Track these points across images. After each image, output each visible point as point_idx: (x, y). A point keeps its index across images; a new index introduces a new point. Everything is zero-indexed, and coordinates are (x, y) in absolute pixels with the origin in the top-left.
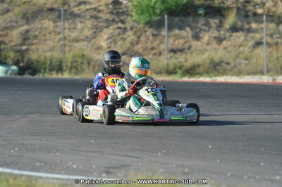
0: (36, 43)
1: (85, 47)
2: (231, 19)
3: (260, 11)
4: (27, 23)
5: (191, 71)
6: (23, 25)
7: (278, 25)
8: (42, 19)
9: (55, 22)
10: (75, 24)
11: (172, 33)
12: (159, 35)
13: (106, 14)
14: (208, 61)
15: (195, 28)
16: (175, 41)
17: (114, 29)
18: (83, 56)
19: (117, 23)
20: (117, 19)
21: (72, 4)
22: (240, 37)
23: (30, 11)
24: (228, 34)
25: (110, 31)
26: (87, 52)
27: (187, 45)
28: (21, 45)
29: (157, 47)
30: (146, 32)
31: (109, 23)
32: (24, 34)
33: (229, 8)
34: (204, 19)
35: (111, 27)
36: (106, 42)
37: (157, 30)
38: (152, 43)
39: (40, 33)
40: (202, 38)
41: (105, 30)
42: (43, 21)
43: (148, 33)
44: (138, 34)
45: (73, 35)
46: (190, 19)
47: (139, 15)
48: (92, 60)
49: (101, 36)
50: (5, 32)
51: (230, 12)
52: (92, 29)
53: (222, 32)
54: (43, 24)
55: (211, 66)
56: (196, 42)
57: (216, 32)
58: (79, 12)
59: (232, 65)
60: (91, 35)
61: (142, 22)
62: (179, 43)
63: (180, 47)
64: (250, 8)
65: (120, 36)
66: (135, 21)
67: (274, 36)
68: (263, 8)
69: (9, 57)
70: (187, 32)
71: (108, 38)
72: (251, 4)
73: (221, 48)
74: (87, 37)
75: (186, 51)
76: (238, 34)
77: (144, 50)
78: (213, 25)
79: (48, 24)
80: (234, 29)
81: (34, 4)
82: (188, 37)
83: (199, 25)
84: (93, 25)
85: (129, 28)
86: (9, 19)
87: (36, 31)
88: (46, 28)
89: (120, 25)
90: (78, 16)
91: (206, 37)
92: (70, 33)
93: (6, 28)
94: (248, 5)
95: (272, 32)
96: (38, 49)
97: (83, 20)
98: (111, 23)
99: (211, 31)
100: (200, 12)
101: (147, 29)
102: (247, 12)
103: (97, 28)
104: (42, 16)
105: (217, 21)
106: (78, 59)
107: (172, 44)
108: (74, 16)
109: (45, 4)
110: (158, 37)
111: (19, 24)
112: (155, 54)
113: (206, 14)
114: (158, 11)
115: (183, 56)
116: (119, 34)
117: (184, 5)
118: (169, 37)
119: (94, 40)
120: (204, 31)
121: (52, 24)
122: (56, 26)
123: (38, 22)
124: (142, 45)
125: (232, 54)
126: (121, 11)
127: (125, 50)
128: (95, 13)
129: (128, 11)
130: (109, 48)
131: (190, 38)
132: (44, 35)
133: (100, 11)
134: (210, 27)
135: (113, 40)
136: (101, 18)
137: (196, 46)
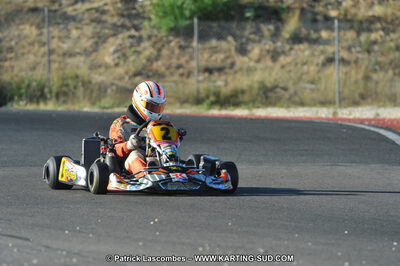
0: (11, 59)
1: (81, 65)
2: (292, 24)
3: (333, 13)
5: (232, 100)
7: (359, 34)
8: (19, 24)
9: (39, 27)
10: (68, 30)
11: (207, 45)
12: (188, 47)
13: (112, 16)
14: (256, 86)
15: (242, 37)
16: (211, 56)
17: (123, 39)
18: (77, 77)
19: (128, 29)
20: (128, 23)
21: (64, 2)
22: (303, 51)
23: (3, 12)
24: (287, 47)
25: (119, 41)
26: (83, 71)
27: (229, 61)
29: (185, 64)
30: (169, 42)
31: (117, 29)
33: (289, 9)
34: (254, 24)
35: (121, 36)
36: (112, 57)
37: (185, 40)
38: (178, 59)
39: (16, 43)
40: (250, 52)
41: (111, 40)
42: (21, 27)
43: (173, 44)
44: (159, 45)
45: (65, 46)
46: (234, 25)
47: (161, 18)
48: (90, 82)
49: (104, 48)
51: (291, 14)
52: (93, 37)
53: (279, 44)
54: (22, 30)
55: (261, 93)
56: (241, 58)
57: (271, 43)
58: (74, 13)
59: (292, 90)
60: (91, 46)
61: (165, 28)
62: (218, 59)
63: (219, 64)
64: (319, 8)
65: (133, 49)
66: (154, 27)
67: (353, 50)
68: (338, 9)
70: (231, 43)
71: (115, 52)
72: (322, 4)
73: (277, 66)
74: (85, 50)
75: (227, 70)
76: (302, 46)
77: (168, 68)
78: (266, 33)
79: (29, 30)
80: (296, 39)
81: (10, 2)
82: (230, 50)
83: (247, 33)
84: (93, 33)
85: (145, 37)
87: (11, 40)
88: (26, 37)
89: (133, 32)
90: (73, 19)
91: (256, 51)
92: (60, 44)
94: (316, 4)
95: (350, 42)
96: (12, 67)
97: (79, 25)
98: (120, 29)
99: (264, 42)
100: (248, 14)
101: (171, 38)
102: (315, 14)
103: (99, 37)
104: (21, 19)
105: (271, 27)
106: (70, 82)
107: (207, 61)
108: (67, 19)
109: (25, 2)
110: (187, 50)
112: (182, 75)
114: (187, 13)
115: (223, 77)
116: (131, 46)
117: (225, 4)
118: (204, 49)
119: (94, 54)
120: (254, 41)
121: (34, 31)
122: (41, 34)
123: (14, 27)
124: (164, 61)
125: (292, 75)
126: (134, 12)
127: (140, 68)
128: (97, 15)
129: (144, 12)
130: (117, 65)
131: (233, 52)
132: (23, 47)
133: (104, 12)
134: (262, 36)
135: (122, 54)
136: (105, 22)
137: (241, 62)
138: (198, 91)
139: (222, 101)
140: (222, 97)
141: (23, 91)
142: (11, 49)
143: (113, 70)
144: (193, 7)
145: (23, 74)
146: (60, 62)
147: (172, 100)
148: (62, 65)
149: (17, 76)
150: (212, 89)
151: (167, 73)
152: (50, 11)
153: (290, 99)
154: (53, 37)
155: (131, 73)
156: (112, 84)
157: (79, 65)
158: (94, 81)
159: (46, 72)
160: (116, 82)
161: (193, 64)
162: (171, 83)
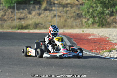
2: (44, 5)
3: (56, 2)
5: (26, 27)
7: (63, 8)
11: (19, 11)
12: (14, 12)
14: (33, 23)
15: (29, 9)
16: (20, 15)
22: (47, 13)
24: (43, 12)
27: (26, 16)
29: (13, 17)
34: (33, 5)
37: (13, 10)
38: (11, 15)
40: (32, 13)
43: (9, 11)
44: (5, 11)
46: (27, 5)
47: (6, 3)
51: (44, 2)
53: (40, 11)
55: (35, 25)
56: (29, 15)
57: (38, 11)
59: (44, 25)
61: (7, 6)
63: (23, 17)
66: (4, 6)
67: (62, 13)
68: (58, 1)
70: (26, 11)
73: (40, 17)
75: (25, 19)
77: (8, 18)
78: (37, 8)
80: (45, 10)
82: (26, 13)
83: (31, 8)
85: (1, 9)
91: (34, 13)
95: (61, 11)
99: (36, 10)
100: (31, 3)
102: (51, 2)
105: (38, 6)
112: (12, 20)
114: (13, 2)
115: (24, 21)
118: (19, 13)
120: (33, 10)
124: (7, 16)
125: (44, 20)
129: (1, 2)
137: (29, 17)
138: (16, 25)
139: (22, 28)
140: (23, 26)
147: (9, 28)
150: (20, 24)
151: (7, 20)
153: (43, 27)
161: (15, 17)
162: (9, 23)
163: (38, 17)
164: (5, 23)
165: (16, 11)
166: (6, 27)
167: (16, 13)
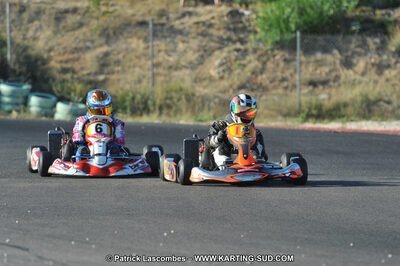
0: (118, 72)
1: (186, 77)
4: (107, 43)
5: (334, 113)
6: (101, 45)
8: (128, 37)
9: (146, 40)
10: (176, 44)
11: (312, 59)
12: (294, 60)
13: (219, 29)
14: (359, 99)
15: (347, 51)
16: (316, 69)
17: (229, 52)
18: (181, 89)
19: (234, 42)
21: (172, 16)
23: (112, 26)
24: (393, 60)
25: (224, 54)
26: (187, 84)
27: (334, 74)
28: (96, 74)
29: (289, 77)
30: (274, 56)
31: (223, 42)
32: (102, 58)
33: (396, 22)
34: (360, 38)
35: (226, 49)
36: (217, 70)
37: (290, 53)
38: (283, 72)
39: (124, 57)
40: (355, 65)
41: (217, 53)
42: (129, 40)
43: (277, 57)
44: (264, 59)
45: (171, 59)
46: (340, 38)
47: (267, 31)
48: (193, 95)
49: (210, 61)
50: (76, 55)
51: (397, 28)
52: (199, 51)
53: (385, 57)
54: (130, 43)
55: (364, 105)
56: (345, 71)
57: (377, 56)
58: (181, 27)
59: (395, 104)
60: (197, 59)
61: (270, 41)
62: (322, 72)
63: (323, 77)
65: (238, 62)
66: (260, 40)
69: (75, 91)
70: (334, 57)
71: (221, 65)
73: (382, 80)
74: (191, 63)
75: (331, 83)
77: (271, 82)
78: (372, 46)
79: (137, 44)
81: (119, 16)
82: (335, 63)
83: (352, 46)
84: (199, 46)
85: (250, 50)
86: (81, 37)
87: (119, 53)
88: (133, 50)
89: (238, 46)
90: (181, 32)
91: (361, 64)
92: (166, 57)
93: (77, 50)
96: (119, 80)
97: (185, 38)
98: (226, 42)
99: (369, 55)
100: (354, 28)
101: (276, 52)
103: (205, 51)
105: (377, 40)
106: (174, 95)
107: (311, 75)
108: (174, 32)
109: (133, 15)
110: (293, 64)
111: (96, 43)
112: (286, 88)
113: (362, 31)
114: (293, 26)
115: (327, 91)
117: (331, 17)
118: (308, 63)
119: (200, 67)
120: (360, 55)
121: (142, 44)
122: (148, 48)
123: (123, 40)
124: (268, 75)
125: (397, 88)
126: (240, 25)
127: (244, 81)
128: (204, 28)
129: (250, 25)
130: (222, 78)
131: (338, 66)
132: (131, 60)
133: (211, 26)
134: (368, 50)
135: (227, 67)
136: (211, 35)
137: (346, 76)
138: (300, 105)
139: (320, 114)
140: (324, 109)
141: (127, 104)
142: (118, 63)
143: (217, 83)
144: (298, 20)
145: (128, 87)
146: (165, 76)
147: (274, 113)
148: (168, 79)
149: (122, 89)
150: (314, 102)
151: (270, 86)
152: (154, 25)
153: (393, 111)
154: (159, 51)
155: (235, 87)
156: (215, 97)
157: (184, 78)
158: (197, 94)
159: (150, 85)
160: (220, 95)
161: (297, 77)
162: (275, 96)
163: (376, 77)
164: (264, 97)
165: (300, 56)
166: (266, 112)
167: (301, 63)
